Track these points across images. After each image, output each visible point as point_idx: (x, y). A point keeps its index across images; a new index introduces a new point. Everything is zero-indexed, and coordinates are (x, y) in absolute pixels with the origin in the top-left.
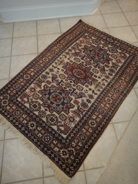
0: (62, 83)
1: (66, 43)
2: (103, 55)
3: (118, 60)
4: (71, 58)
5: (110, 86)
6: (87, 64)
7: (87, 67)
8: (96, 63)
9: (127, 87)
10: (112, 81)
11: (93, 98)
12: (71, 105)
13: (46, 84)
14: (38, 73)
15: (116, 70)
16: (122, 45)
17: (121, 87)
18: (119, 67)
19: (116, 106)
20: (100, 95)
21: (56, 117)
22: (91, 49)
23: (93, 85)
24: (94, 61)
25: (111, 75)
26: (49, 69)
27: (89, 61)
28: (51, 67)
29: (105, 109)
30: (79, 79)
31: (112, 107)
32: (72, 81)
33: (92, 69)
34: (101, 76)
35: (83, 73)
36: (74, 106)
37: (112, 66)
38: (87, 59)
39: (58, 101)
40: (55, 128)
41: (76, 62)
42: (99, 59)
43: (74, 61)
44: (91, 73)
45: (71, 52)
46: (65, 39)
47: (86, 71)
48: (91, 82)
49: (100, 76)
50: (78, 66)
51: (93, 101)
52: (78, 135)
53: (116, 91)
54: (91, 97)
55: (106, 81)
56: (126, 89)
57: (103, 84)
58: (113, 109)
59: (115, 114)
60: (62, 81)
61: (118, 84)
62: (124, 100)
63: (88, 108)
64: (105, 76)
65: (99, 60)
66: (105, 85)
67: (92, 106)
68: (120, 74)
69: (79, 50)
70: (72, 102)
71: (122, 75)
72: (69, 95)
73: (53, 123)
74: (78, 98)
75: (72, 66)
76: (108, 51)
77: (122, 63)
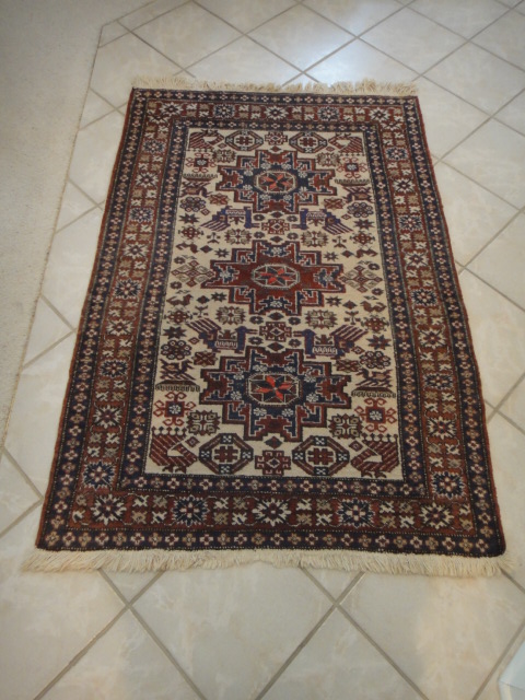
0: (298, 223)
1: (424, 366)
2: (245, 398)
3: (181, 414)
4: (348, 316)
5: (155, 292)
6: (276, 324)
7: (268, 314)
8: (248, 348)
9: (98, 321)
10: (157, 309)
11: (183, 232)
12: (228, 186)
13: (335, 197)
14: (389, 211)
15: (165, 364)
16: (204, 516)
17: (117, 308)
18: (158, 380)
19: (107, 246)
20: (168, 249)
21: (239, 149)
22: (311, 398)
23: (208, 266)
24: (262, 350)
25: (170, 333)
26: (374, 238)
27: (276, 339)
28: (375, 246)
29: (135, 223)
30: (262, 260)
31: (116, 239)
32: (273, 243)
33: (248, 316)
34: (201, 309)
35: (263, 282)
36: (217, 189)
37: (189, 372)
38: (291, 343)
39: (266, 179)
40: (225, 133)
41: (317, 309)
42: (253, 372)
43: (327, 307)
44: (240, 300)
45: (370, 335)
46: (448, 385)
47: (259, 297)
48: (219, 271)
49: (206, 307)
50: (299, 299)
51: (179, 225)
52: (164, 145)
53: (128, 289)
54: (190, 233)
55: (175, 303)
56: (100, 312)
57: (180, 285)
58: (113, 235)
59: (103, 228)
60: (303, 227)
61: (132, 313)
62: (93, 275)
63: (179, 204)
64: (188, 317)
65: (246, 366)
66: (173, 286)
67: (172, 213)
68: (141, 357)
69: (352, 366)
70: (231, 195)
71: (132, 355)
72: (251, 205)
73: (238, 137)
74: (223, 211)
75: (315, 286)
76: (241, 435)
77: (155, 408)
